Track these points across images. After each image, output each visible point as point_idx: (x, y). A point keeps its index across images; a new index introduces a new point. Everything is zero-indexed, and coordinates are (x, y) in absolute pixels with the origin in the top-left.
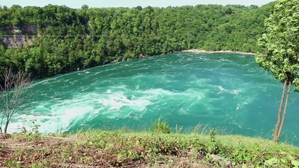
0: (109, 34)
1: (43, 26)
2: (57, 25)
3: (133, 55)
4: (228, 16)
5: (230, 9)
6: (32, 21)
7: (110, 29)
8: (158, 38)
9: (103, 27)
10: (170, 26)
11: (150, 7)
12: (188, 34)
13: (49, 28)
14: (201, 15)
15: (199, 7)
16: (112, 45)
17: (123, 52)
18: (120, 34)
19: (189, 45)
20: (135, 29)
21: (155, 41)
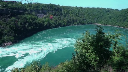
0: (69, 16)
1: (48, 11)
2: (53, 11)
3: (77, 24)
4: (108, 13)
5: (109, 10)
6: (45, 9)
7: (69, 14)
8: (85, 18)
9: (67, 13)
10: (88, 14)
11: (81, 7)
12: (95, 18)
13: (50, 12)
14: (99, 12)
15: (98, 8)
16: (70, 19)
17: (74, 22)
18: (73, 16)
19: (95, 22)
20: (77, 15)
21: (84, 19)
